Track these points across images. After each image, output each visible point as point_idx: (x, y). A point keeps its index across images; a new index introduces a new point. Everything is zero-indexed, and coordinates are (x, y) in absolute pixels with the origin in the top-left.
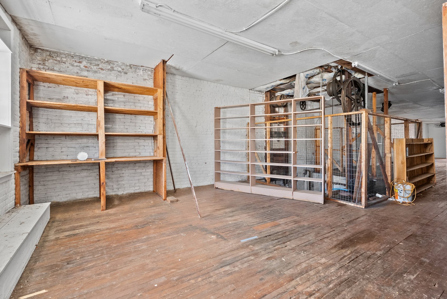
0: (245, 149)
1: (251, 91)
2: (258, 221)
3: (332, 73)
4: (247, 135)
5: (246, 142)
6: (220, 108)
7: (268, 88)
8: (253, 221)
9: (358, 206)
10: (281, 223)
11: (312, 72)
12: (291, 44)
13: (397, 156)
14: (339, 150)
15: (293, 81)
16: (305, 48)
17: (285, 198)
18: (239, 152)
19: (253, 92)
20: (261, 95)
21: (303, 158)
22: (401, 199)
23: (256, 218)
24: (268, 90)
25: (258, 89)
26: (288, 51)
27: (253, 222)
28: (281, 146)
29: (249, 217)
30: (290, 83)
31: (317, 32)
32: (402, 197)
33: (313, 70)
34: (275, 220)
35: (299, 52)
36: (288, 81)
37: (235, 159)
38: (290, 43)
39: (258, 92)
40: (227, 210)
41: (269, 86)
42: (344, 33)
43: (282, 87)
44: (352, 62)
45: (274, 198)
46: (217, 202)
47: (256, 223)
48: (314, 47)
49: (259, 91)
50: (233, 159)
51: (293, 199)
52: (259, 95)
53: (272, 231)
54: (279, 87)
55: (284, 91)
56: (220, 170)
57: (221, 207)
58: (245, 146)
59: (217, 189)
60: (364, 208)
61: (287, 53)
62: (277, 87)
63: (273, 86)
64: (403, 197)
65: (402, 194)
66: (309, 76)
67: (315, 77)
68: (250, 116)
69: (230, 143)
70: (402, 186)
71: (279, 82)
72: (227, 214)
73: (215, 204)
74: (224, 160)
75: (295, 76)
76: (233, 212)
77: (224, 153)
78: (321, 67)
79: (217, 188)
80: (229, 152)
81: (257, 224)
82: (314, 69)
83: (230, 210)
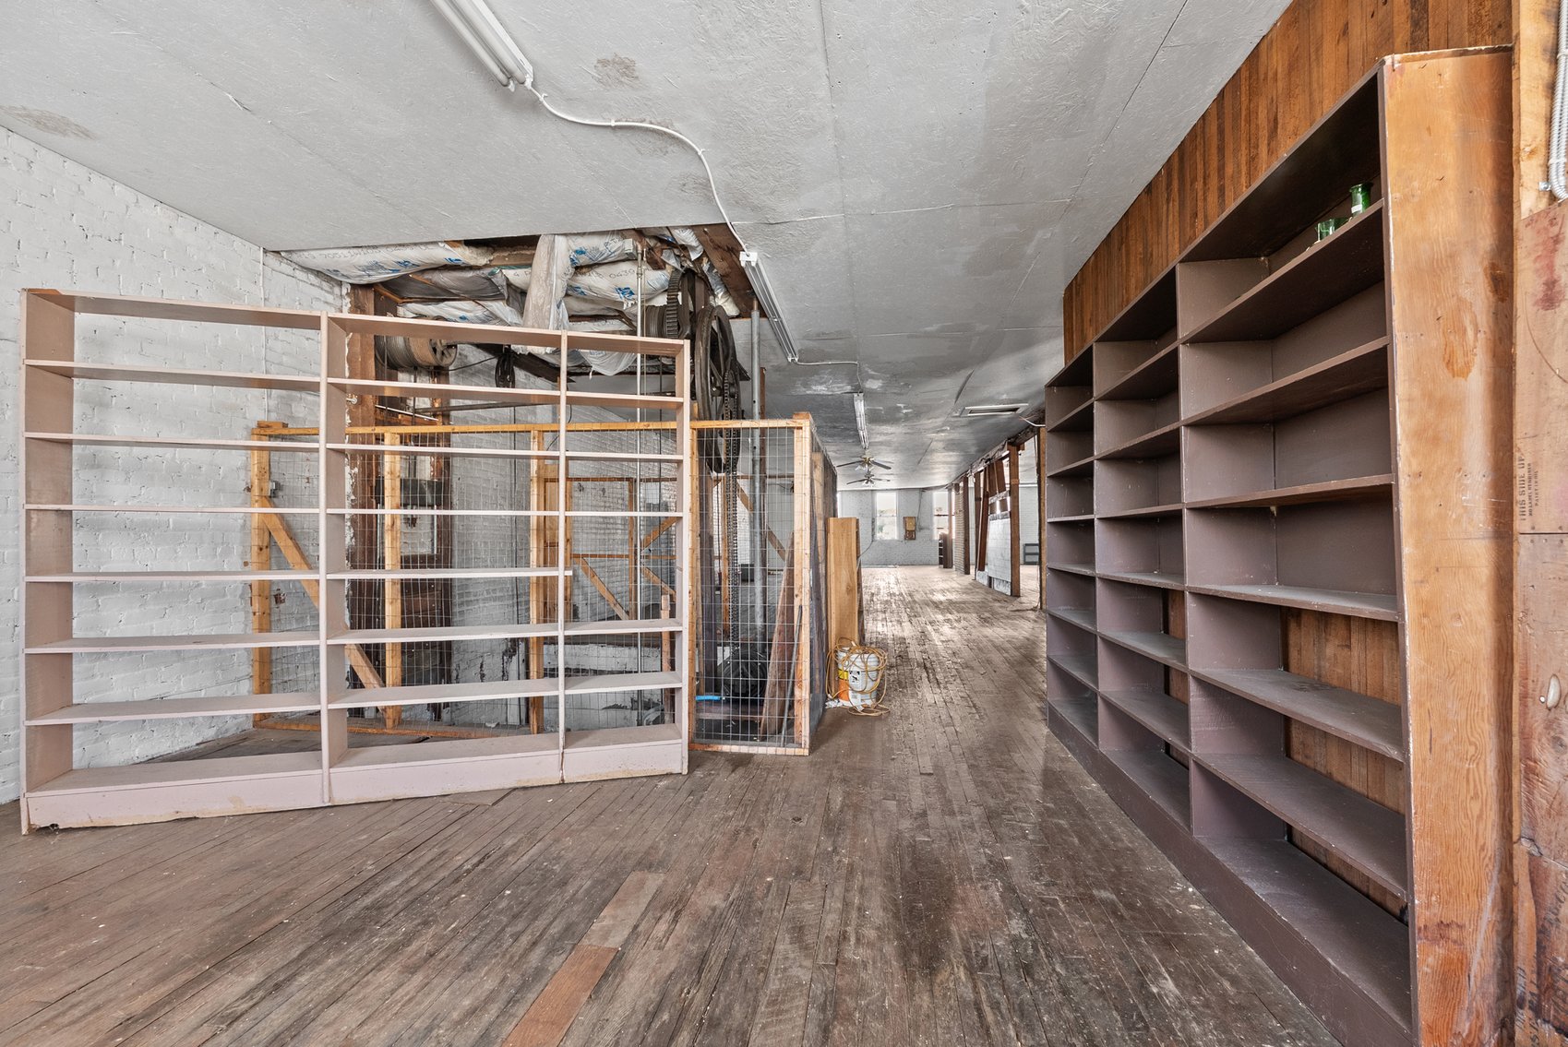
0: (238, 566)
1: (271, 259)
2: (490, 984)
3: (659, 272)
4: (249, 489)
5: (244, 526)
6: (69, 303)
7: (377, 266)
8: (467, 1002)
9: (790, 751)
10: (615, 941)
11: (602, 248)
12: (604, 63)
13: (836, 571)
14: (627, 556)
15: (501, 267)
16: (643, 116)
17: (525, 788)
18: (203, 579)
19: (285, 267)
20: (330, 298)
21: (502, 590)
22: (855, 697)
23: (468, 968)
24: (378, 277)
25: (318, 259)
26: (570, 101)
27: (473, 1012)
28: (422, 545)
29: (418, 978)
30: (486, 272)
31: (730, 58)
32: (859, 692)
33: (607, 239)
34: (572, 934)
35: (613, 123)
36: (482, 261)
37: (174, 624)
38: (603, 56)
39: (312, 278)
40: (230, 989)
41: (386, 261)
42: (801, 111)
43: (444, 279)
44: (744, 247)
45: (477, 801)
46: (100, 949)
47: (494, 1010)
48: (677, 125)
49: (318, 273)
50: (157, 628)
51: (562, 783)
52: (316, 292)
53: (616, 1022)
54: (427, 276)
55: (442, 305)
56: (67, 704)
57: (162, 979)
58: (237, 549)
59: (53, 840)
60: (806, 752)
61: (559, 110)
62: (420, 278)
63: (405, 264)
64: (862, 692)
65: (859, 685)
66: (583, 260)
67: (601, 270)
68: (323, 380)
69: (135, 530)
70: (859, 660)
71: (443, 254)
72: (240, 1026)
73: (83, 975)
74: (92, 635)
75: (530, 242)
76: (277, 987)
77: (96, 590)
78: (640, 233)
79: (52, 830)
80: (129, 588)
81: (503, 1012)
82: (613, 232)
83: (252, 979)
